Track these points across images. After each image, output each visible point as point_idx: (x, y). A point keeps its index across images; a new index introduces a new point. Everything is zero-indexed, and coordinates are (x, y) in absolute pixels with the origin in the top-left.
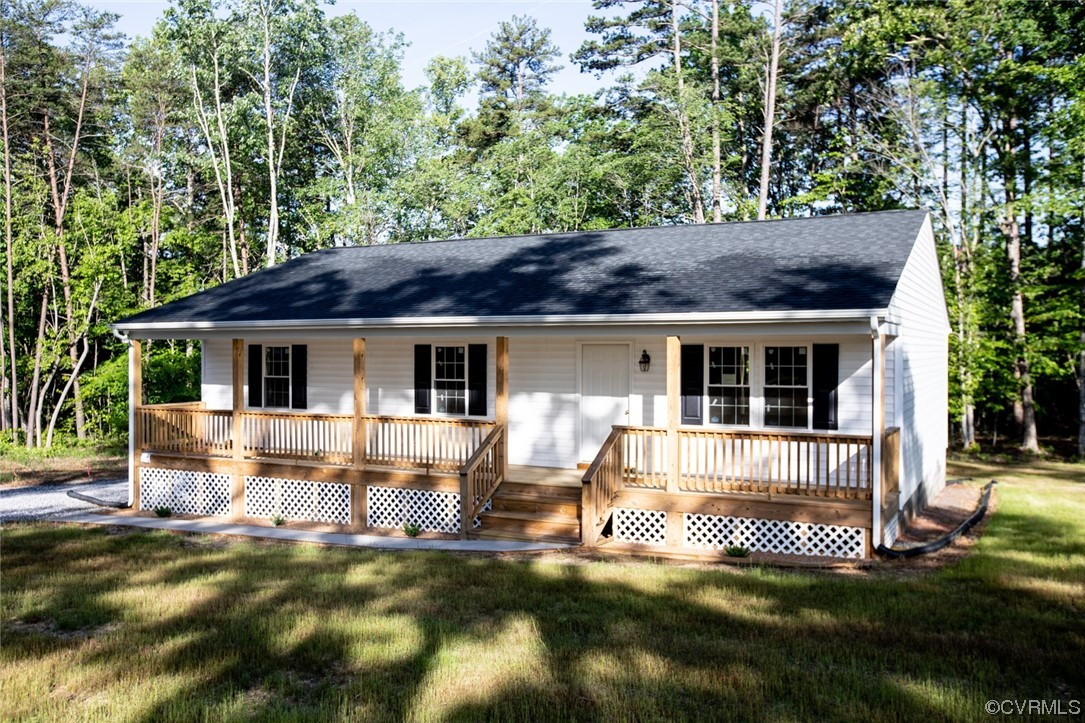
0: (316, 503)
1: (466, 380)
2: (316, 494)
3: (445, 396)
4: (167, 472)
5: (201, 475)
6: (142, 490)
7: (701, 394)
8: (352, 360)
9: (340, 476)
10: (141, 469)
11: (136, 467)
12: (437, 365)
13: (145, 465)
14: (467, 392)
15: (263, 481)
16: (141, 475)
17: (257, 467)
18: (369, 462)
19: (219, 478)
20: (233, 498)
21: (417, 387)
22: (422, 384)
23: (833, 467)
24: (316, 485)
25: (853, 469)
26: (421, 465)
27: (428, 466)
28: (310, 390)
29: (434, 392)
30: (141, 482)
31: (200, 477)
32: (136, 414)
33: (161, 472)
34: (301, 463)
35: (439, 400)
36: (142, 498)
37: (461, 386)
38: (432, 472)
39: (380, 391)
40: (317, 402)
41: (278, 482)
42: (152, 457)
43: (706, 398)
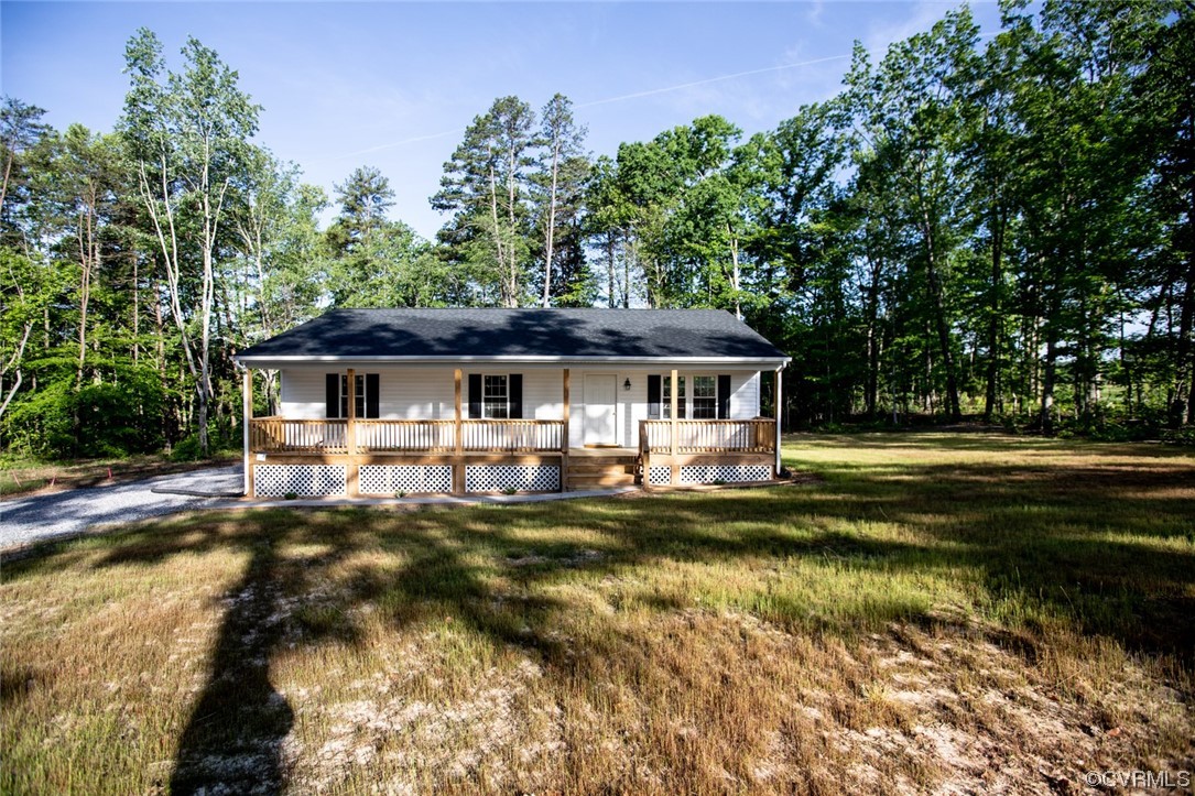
0: (422, 480)
1: (508, 396)
2: (422, 474)
3: (491, 407)
4: (282, 467)
5: (317, 467)
6: (256, 482)
7: (659, 402)
8: (454, 384)
9: (446, 460)
10: (255, 466)
11: (251, 465)
12: (486, 388)
13: (260, 462)
14: (508, 404)
15: (376, 468)
16: (256, 470)
17: (370, 459)
18: (467, 450)
19: (334, 468)
20: (348, 481)
21: (470, 402)
22: (474, 399)
23: (728, 437)
24: (422, 468)
25: (738, 438)
26: (507, 450)
27: (512, 450)
28: (381, 405)
29: (483, 404)
30: (256, 476)
31: (316, 469)
32: (249, 425)
33: (277, 467)
34: (408, 453)
35: (486, 409)
36: (256, 488)
37: (504, 400)
38: (515, 453)
39: (441, 405)
40: (386, 413)
41: (389, 469)
42: (268, 457)
43: (662, 404)
